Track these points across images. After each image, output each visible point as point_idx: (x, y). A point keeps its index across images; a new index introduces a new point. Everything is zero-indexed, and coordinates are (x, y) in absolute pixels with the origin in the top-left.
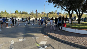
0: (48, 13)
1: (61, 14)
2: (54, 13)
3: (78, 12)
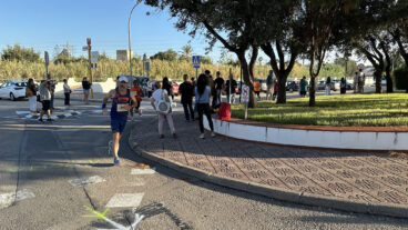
0: (151, 58)
1: (207, 61)
2: (177, 57)
3: (277, 57)
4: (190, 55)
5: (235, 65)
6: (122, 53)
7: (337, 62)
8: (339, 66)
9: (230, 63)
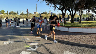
0: (42, 14)
2: (48, 13)
7: (87, 14)
8: (87, 15)
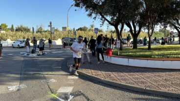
0: (77, 30)
1: (101, 31)
2: (88, 30)
3: (133, 29)
4: (93, 29)
5: (113, 32)
6: (64, 28)
7: (160, 31)
9: (111, 32)
